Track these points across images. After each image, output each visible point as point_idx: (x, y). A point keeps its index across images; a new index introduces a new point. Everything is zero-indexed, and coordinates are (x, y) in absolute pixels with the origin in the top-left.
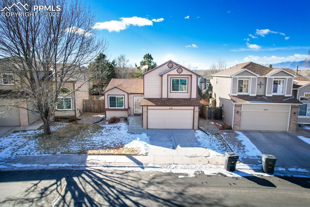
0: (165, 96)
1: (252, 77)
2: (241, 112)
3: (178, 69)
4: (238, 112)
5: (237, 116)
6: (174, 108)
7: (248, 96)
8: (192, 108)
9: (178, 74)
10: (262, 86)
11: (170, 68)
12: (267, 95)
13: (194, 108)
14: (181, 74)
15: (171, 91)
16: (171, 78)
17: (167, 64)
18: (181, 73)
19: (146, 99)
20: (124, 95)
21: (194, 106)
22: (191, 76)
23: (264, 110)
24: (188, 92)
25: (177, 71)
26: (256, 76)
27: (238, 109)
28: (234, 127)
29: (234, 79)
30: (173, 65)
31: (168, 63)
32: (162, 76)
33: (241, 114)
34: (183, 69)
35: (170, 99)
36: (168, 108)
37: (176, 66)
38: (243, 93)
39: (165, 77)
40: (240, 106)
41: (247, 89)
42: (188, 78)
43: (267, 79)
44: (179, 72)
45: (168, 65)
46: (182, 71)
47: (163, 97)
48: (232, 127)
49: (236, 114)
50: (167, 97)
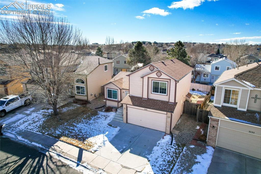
0: (145, 96)
1: (242, 88)
2: (217, 127)
3: (157, 73)
4: (214, 127)
5: (212, 131)
6: (148, 110)
7: (235, 109)
8: (165, 113)
9: (158, 77)
10: (258, 100)
11: (152, 71)
13: (167, 114)
14: (160, 77)
15: (152, 93)
16: (152, 80)
20: (118, 90)
22: (170, 80)
23: (250, 132)
24: (167, 95)
25: (156, 74)
26: (247, 87)
27: (214, 123)
28: (208, 141)
29: (219, 88)
30: (154, 68)
31: (150, 66)
32: (143, 77)
33: (217, 129)
34: (162, 73)
35: (150, 99)
36: (143, 109)
37: (156, 69)
38: (230, 105)
39: (146, 79)
40: (216, 120)
41: (236, 101)
42: (168, 82)
44: (158, 75)
45: (149, 68)
46: (161, 74)
47: (143, 97)
49: (211, 128)
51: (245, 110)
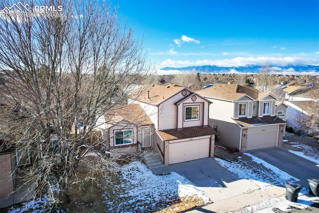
0: (180, 126)
1: (249, 101)
2: (247, 135)
3: (192, 97)
4: (244, 135)
5: (244, 139)
6: (194, 138)
7: (246, 118)
8: (209, 136)
9: (193, 102)
10: (255, 108)
11: (184, 96)
12: (259, 116)
13: (211, 137)
14: (195, 102)
15: (185, 120)
16: (185, 106)
17: (181, 92)
18: (195, 100)
19: (161, 131)
21: (211, 134)
22: (203, 103)
23: (263, 130)
24: (199, 120)
26: (252, 100)
27: (245, 132)
28: (241, 149)
29: (236, 104)
30: (187, 93)
33: (247, 136)
34: (197, 96)
36: (188, 139)
37: (189, 93)
38: (242, 116)
40: (246, 129)
41: (245, 113)
42: (200, 105)
43: (260, 103)
44: (193, 99)
45: (182, 94)
46: (196, 98)
47: (178, 128)
48: (240, 149)
49: (243, 137)
50: (182, 127)
51: (251, 117)
